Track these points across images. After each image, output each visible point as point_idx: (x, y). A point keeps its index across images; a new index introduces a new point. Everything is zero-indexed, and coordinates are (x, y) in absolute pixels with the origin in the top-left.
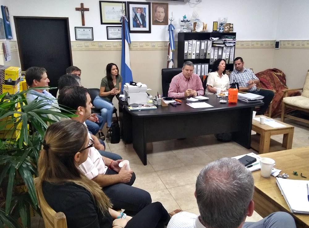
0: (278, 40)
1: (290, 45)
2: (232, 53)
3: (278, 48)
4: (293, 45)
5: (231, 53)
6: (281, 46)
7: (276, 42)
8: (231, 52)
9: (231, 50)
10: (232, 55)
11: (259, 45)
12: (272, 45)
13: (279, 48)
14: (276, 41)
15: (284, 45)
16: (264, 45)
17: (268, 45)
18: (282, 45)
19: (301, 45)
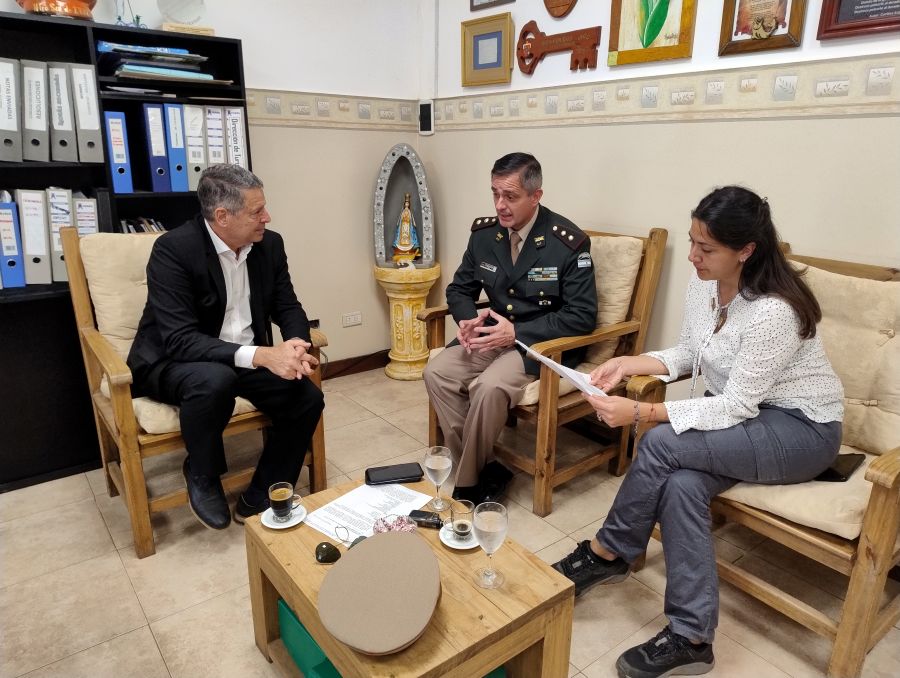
0: (425, 99)
1: (468, 117)
2: (235, 140)
3: (430, 129)
4: (478, 114)
5: (231, 141)
6: (438, 122)
7: (422, 106)
8: (230, 133)
9: (230, 124)
10: (236, 149)
11: (352, 116)
12: (405, 118)
13: (432, 131)
14: (421, 103)
15: (449, 116)
16: (375, 119)
17: (392, 118)
18: (443, 116)
19: (506, 113)
